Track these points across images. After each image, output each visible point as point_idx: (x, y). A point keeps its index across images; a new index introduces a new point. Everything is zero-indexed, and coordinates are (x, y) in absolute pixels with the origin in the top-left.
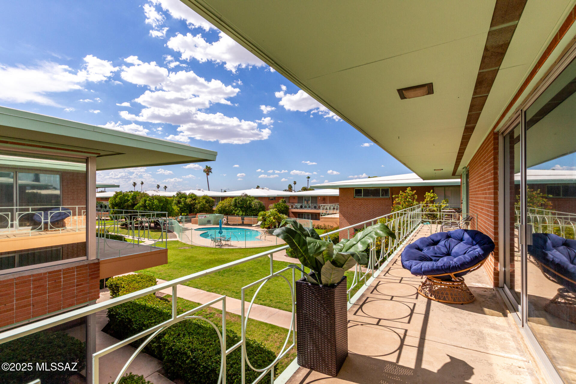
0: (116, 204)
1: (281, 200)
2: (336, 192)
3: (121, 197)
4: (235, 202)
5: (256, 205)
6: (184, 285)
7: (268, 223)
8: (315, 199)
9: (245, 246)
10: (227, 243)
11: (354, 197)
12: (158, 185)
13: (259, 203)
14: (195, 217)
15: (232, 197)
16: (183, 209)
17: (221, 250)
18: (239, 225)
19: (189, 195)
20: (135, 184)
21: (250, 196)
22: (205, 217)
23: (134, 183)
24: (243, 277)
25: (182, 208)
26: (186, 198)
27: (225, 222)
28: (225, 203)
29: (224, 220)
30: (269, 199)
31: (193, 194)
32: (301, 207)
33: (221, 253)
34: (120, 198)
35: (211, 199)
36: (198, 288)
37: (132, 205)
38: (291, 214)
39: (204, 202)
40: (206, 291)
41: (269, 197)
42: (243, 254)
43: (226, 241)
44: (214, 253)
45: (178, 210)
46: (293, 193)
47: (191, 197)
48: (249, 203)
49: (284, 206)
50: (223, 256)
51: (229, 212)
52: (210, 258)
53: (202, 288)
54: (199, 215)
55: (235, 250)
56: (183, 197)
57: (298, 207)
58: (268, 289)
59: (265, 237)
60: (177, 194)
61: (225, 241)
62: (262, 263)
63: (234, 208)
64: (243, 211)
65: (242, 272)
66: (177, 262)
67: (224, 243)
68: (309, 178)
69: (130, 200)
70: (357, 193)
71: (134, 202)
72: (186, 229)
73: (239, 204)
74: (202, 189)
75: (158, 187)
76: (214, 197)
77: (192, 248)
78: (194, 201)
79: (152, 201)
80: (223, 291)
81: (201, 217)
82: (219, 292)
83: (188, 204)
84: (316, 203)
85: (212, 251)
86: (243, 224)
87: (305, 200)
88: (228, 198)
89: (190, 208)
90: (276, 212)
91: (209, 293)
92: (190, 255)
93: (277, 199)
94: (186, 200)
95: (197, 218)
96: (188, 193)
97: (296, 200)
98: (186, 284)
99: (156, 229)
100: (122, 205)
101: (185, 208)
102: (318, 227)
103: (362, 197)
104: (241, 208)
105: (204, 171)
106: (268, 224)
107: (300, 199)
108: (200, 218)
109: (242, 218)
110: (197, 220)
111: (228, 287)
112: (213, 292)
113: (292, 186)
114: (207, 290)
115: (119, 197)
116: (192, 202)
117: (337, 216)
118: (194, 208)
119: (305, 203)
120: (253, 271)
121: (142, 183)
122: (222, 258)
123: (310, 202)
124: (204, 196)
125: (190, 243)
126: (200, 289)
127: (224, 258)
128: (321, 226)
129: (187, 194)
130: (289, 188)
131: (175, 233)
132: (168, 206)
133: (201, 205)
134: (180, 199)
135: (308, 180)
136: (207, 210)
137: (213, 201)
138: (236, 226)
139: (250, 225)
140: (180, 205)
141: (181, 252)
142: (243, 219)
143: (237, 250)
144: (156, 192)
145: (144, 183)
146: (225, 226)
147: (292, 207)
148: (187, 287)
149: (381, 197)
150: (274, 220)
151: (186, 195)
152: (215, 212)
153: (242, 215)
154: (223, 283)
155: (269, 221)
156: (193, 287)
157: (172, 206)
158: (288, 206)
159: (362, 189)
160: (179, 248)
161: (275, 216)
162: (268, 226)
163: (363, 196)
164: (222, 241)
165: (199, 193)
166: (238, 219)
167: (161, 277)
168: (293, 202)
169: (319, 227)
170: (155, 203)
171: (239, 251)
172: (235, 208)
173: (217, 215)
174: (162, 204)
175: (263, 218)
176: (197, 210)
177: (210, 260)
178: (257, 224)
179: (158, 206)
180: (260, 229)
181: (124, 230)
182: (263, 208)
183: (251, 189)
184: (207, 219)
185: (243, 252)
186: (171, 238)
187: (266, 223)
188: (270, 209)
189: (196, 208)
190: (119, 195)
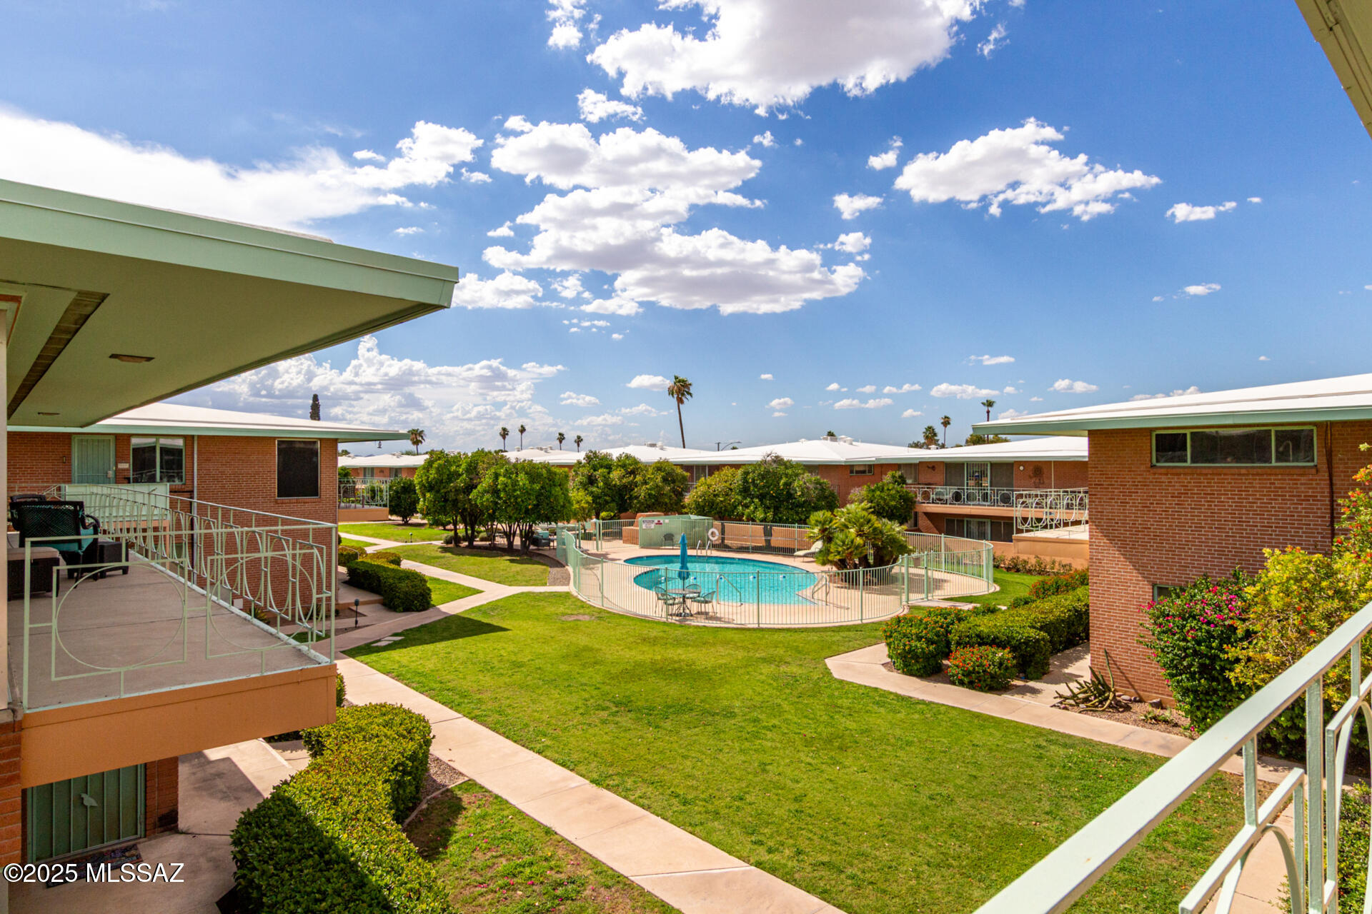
0: (430, 486)
1: (890, 473)
2: (1077, 448)
3: (440, 465)
4: (745, 480)
5: (808, 488)
6: (531, 749)
7: (840, 549)
8: (1004, 470)
9: (756, 622)
10: (704, 608)
11: (1153, 466)
12: (560, 434)
13: (818, 483)
14: (631, 524)
15: (736, 466)
16: (601, 501)
17: (679, 632)
18: (756, 550)
19: (619, 459)
20: (504, 433)
21: (789, 461)
22: (659, 523)
23: (504, 430)
24: (722, 736)
25: (600, 498)
26: (609, 468)
27: (716, 539)
28: (715, 483)
29: (714, 534)
30: (852, 472)
31: (628, 457)
32: (957, 497)
33: (678, 643)
34: (437, 469)
35: (679, 471)
36: (568, 768)
37: (467, 487)
38: (923, 522)
39: (659, 479)
40: (587, 782)
41: (853, 466)
42: (744, 648)
43: (702, 602)
44: (653, 642)
45: (587, 502)
46: (933, 453)
47: (624, 466)
48: (786, 484)
49: (898, 492)
50: (679, 651)
51: (726, 510)
52: (640, 657)
53: (582, 768)
54: (641, 518)
55: (721, 635)
56: (601, 467)
57: (945, 497)
58: (796, 800)
59: (827, 594)
60: (588, 458)
61: (699, 602)
62: (800, 690)
63: (740, 498)
64: (767, 508)
65: (725, 716)
66: (538, 663)
67: (694, 607)
68: (990, 404)
69: (463, 474)
70: (1165, 450)
71: (471, 479)
72: (603, 557)
73: (756, 486)
74: (659, 444)
75: (561, 438)
76: (688, 467)
77: (600, 618)
78: (631, 478)
79: (514, 476)
80: (643, 789)
81: (647, 523)
82: (627, 790)
83: (615, 485)
84: (1010, 484)
85: (653, 634)
86: (768, 549)
87: (970, 476)
88: (725, 471)
89: (622, 497)
90: (865, 513)
91: (593, 789)
92: (583, 641)
93: (877, 471)
94: (609, 473)
95: (637, 526)
96: (615, 453)
97: (940, 476)
98: (539, 746)
99: (526, 554)
100: (444, 488)
101: (607, 498)
102: (1016, 565)
103: (1188, 464)
104: (762, 497)
105: (671, 392)
106: (839, 553)
107: (953, 470)
108: (644, 526)
109: (765, 529)
110: (637, 531)
111: (662, 771)
112: (608, 788)
113: (936, 431)
114: (595, 776)
115: (435, 465)
116: (624, 480)
117: (1082, 533)
118: (631, 498)
119: (969, 487)
120: (763, 717)
121: (523, 430)
122: (676, 658)
123: (986, 483)
124: (659, 462)
125: (596, 603)
126: (572, 770)
127: (679, 661)
128: (1025, 562)
129: (614, 458)
130: (927, 437)
131: (570, 569)
132: (553, 492)
133: (651, 489)
134: (595, 470)
135: (988, 412)
136: (666, 504)
137: (684, 477)
138: (748, 552)
139: (788, 552)
140: (594, 489)
141: (563, 630)
142: (768, 533)
143: (730, 635)
144: (543, 452)
145: (526, 428)
146: (715, 553)
147: (926, 496)
148: (537, 756)
149: (1274, 464)
150: (859, 541)
151: (611, 460)
152: (684, 510)
153: (764, 520)
154: (649, 757)
155: (844, 542)
156: (555, 761)
157: (567, 490)
158: (912, 495)
159: (1188, 432)
160: (563, 618)
161: (862, 525)
162: (838, 557)
163: (1193, 461)
164: (688, 602)
165: (646, 455)
166: (752, 532)
167: (477, 712)
168: (929, 481)
169: (1020, 567)
170: (521, 484)
171: (737, 636)
172: (745, 498)
173: (693, 517)
174: (537, 487)
175: (823, 531)
176: (639, 502)
177: (638, 664)
178: (809, 548)
179: (527, 492)
180: (815, 567)
181: (448, 554)
182: (831, 502)
183: (797, 440)
184: (664, 530)
185: (746, 643)
186: (555, 585)
187: (833, 548)
188: (852, 502)
189: (637, 498)
190: (437, 460)
